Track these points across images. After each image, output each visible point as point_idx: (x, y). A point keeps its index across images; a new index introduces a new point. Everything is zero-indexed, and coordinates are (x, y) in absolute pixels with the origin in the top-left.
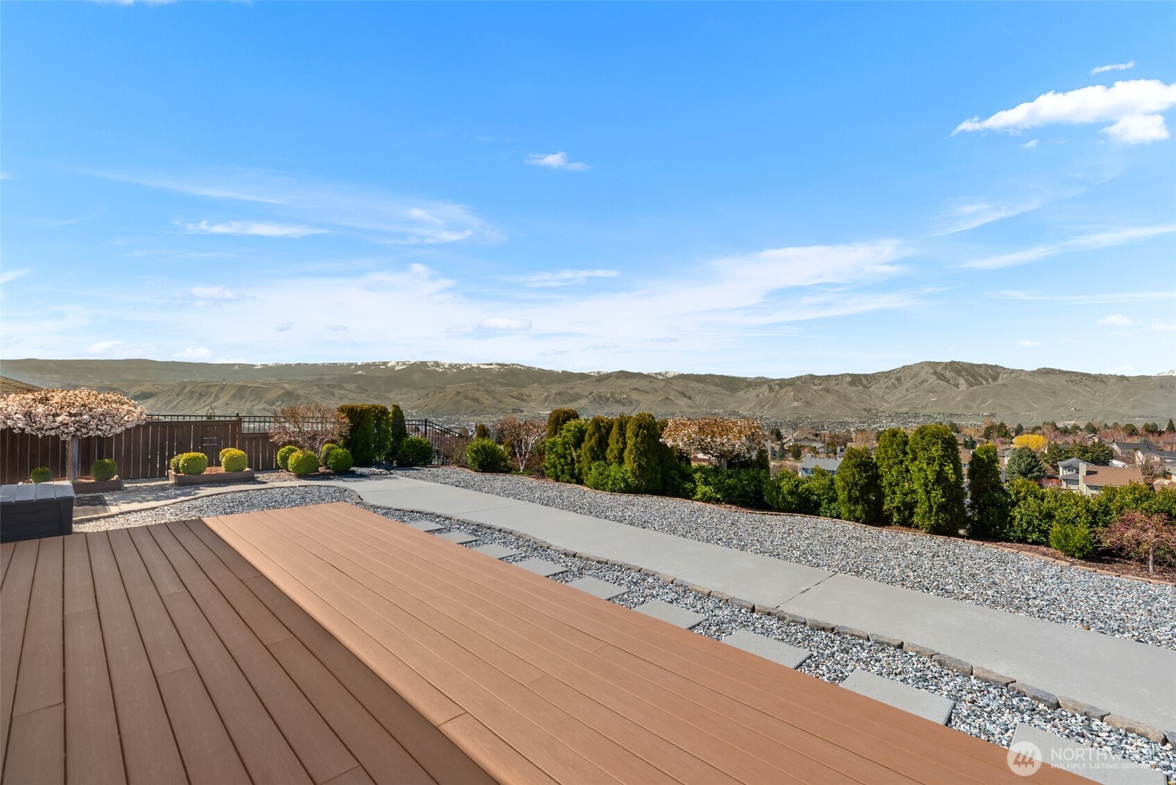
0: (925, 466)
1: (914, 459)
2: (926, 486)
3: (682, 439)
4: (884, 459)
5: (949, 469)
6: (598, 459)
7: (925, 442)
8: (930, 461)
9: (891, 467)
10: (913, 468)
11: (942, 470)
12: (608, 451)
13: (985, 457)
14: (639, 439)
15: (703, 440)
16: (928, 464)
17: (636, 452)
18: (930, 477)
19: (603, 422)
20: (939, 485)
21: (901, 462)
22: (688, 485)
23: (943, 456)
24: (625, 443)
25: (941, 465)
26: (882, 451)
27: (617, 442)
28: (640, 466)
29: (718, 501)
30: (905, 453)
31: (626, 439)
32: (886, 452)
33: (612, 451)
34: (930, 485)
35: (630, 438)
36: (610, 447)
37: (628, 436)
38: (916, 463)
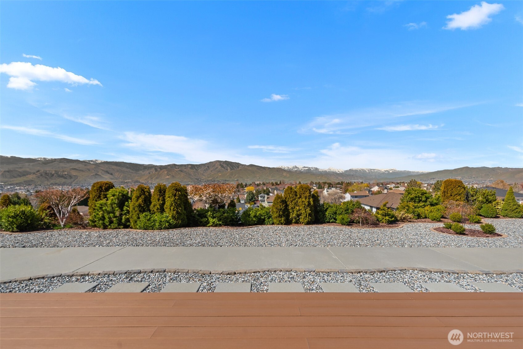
0: (304, 200)
1: (299, 198)
4: (289, 198)
5: (311, 200)
6: (144, 211)
7: (304, 191)
8: (306, 198)
9: (292, 201)
10: (299, 201)
11: (309, 201)
12: (152, 206)
14: (177, 198)
17: (175, 205)
18: (306, 204)
19: (146, 189)
20: (308, 207)
21: (295, 199)
22: (205, 220)
24: (164, 200)
25: (309, 199)
26: (288, 195)
27: (159, 200)
28: (177, 212)
29: (220, 225)
30: (296, 195)
31: (166, 198)
32: (289, 196)
33: (154, 206)
34: (306, 206)
35: (169, 197)
36: (153, 204)
37: (167, 196)
38: (301, 199)
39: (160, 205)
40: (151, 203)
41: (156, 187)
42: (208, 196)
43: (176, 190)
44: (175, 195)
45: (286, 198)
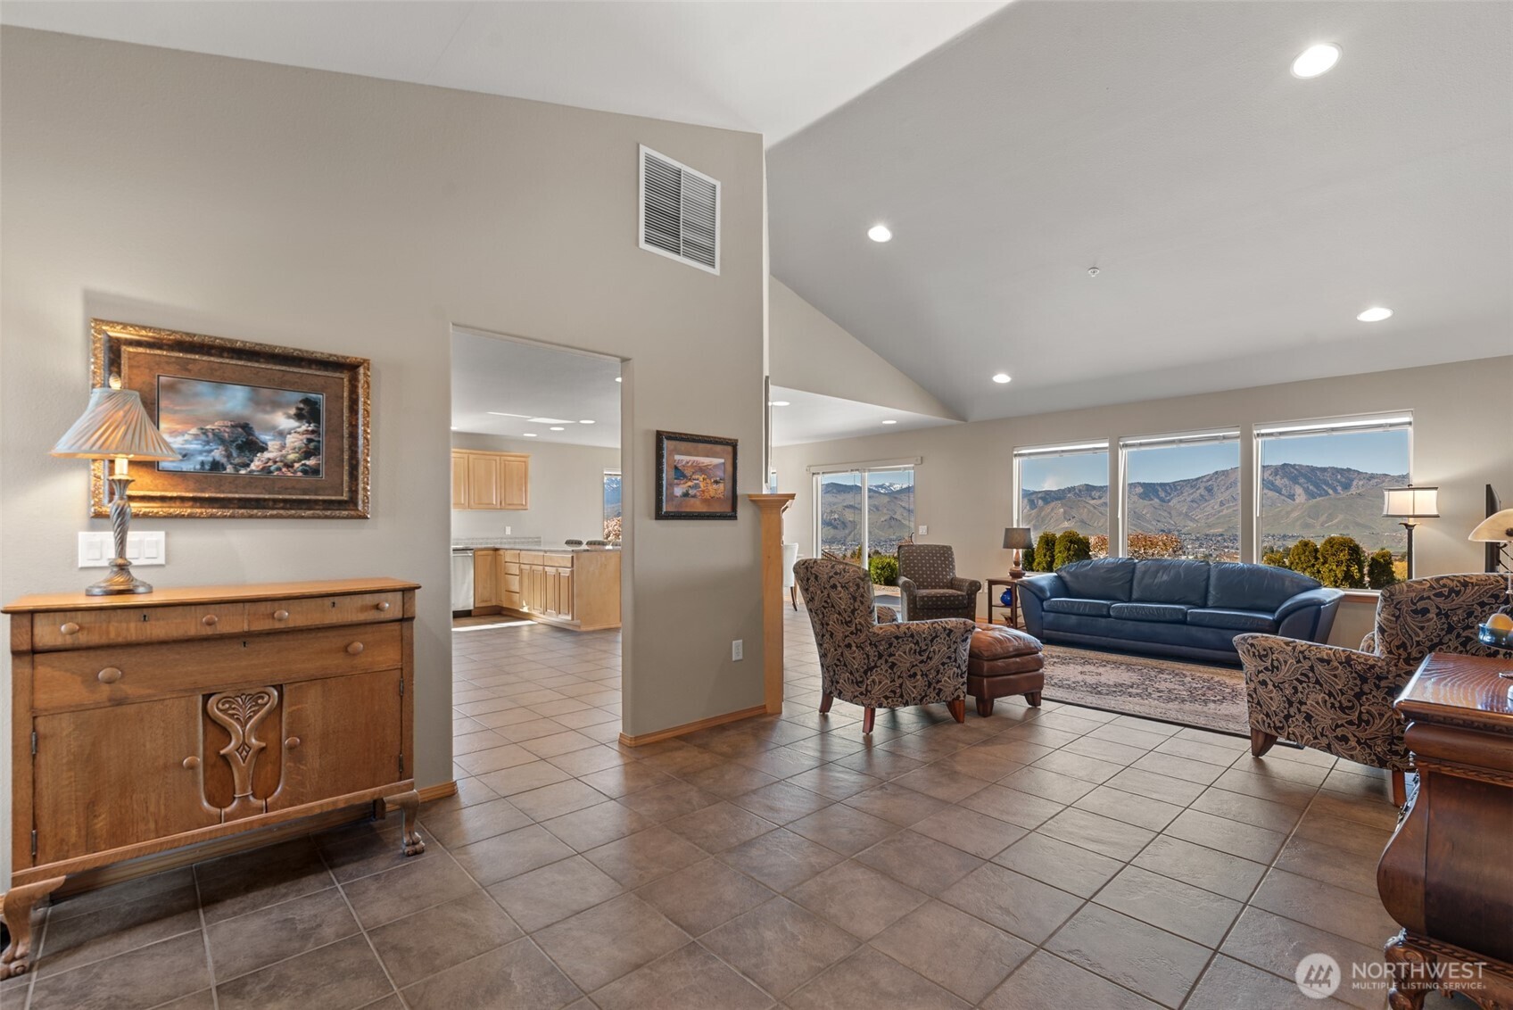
0: (1334, 567)
1: (1324, 564)
2: (1336, 582)
4: (1297, 563)
5: (1354, 569)
7: (1333, 549)
8: (1339, 564)
10: (1324, 569)
11: (1348, 570)
12: (1035, 564)
13: (1382, 560)
14: (1071, 553)
15: (1135, 551)
16: (1337, 566)
18: (1339, 575)
20: (1346, 581)
21: (1313, 565)
23: (1349, 560)
24: (1053, 557)
25: (1348, 566)
26: (1297, 557)
27: (1045, 555)
30: (1317, 559)
31: (1055, 553)
32: (1300, 558)
33: (1039, 564)
34: (1339, 581)
35: (1060, 552)
36: (1037, 560)
37: (1057, 551)
38: (1327, 565)
39: (1046, 563)
40: (1034, 560)
41: (1041, 538)
43: (1071, 542)
44: (1069, 550)
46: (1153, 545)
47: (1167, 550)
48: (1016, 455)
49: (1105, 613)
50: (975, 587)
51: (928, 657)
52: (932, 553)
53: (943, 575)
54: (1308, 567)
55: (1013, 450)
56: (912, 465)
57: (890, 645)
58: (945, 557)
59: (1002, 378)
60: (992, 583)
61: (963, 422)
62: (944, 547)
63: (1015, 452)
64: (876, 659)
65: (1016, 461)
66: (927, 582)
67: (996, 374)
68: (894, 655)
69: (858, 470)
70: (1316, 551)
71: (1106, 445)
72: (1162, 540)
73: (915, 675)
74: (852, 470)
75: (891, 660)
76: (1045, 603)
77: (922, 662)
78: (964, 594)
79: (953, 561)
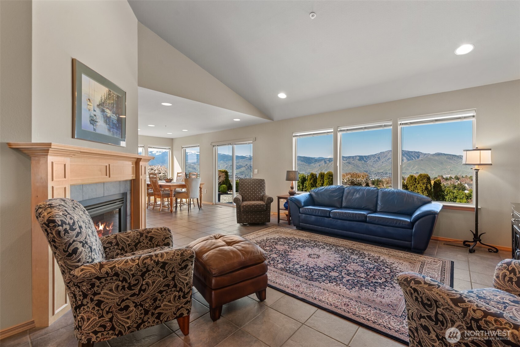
0: (422, 185)
1: (418, 184)
2: (422, 191)
3: (346, 179)
4: (409, 184)
5: (429, 185)
6: (314, 187)
7: (421, 178)
8: (424, 184)
10: (418, 186)
11: (427, 186)
12: (317, 184)
13: (438, 182)
15: (353, 179)
16: (423, 185)
18: (424, 188)
19: (314, 175)
20: (426, 190)
21: (415, 184)
23: (427, 182)
24: (323, 181)
25: (427, 185)
27: (321, 181)
30: (416, 182)
31: (324, 180)
32: (410, 182)
33: (318, 184)
34: (423, 190)
35: (326, 180)
36: (318, 183)
37: (325, 179)
38: (419, 184)
39: (321, 184)
40: (317, 182)
41: (320, 174)
42: (347, 179)
43: (330, 176)
44: (329, 179)
45: (407, 184)
46: (359, 177)
47: (364, 179)
48: (294, 136)
49: (328, 215)
50: (270, 200)
51: (140, 290)
52: (254, 183)
53: (258, 193)
54: (413, 185)
55: (293, 134)
56: (252, 142)
57: (93, 285)
58: (260, 185)
59: (282, 96)
60: (279, 198)
61: (272, 121)
62: (261, 180)
63: (294, 135)
64: (81, 298)
65: (294, 139)
66: (251, 197)
67: (279, 93)
68: (100, 294)
69: (230, 144)
70: (416, 179)
71: (332, 130)
72: (362, 175)
73: (127, 308)
74: (228, 144)
75: (96, 298)
76: (301, 209)
77: (133, 295)
78: (264, 203)
79: (264, 186)
